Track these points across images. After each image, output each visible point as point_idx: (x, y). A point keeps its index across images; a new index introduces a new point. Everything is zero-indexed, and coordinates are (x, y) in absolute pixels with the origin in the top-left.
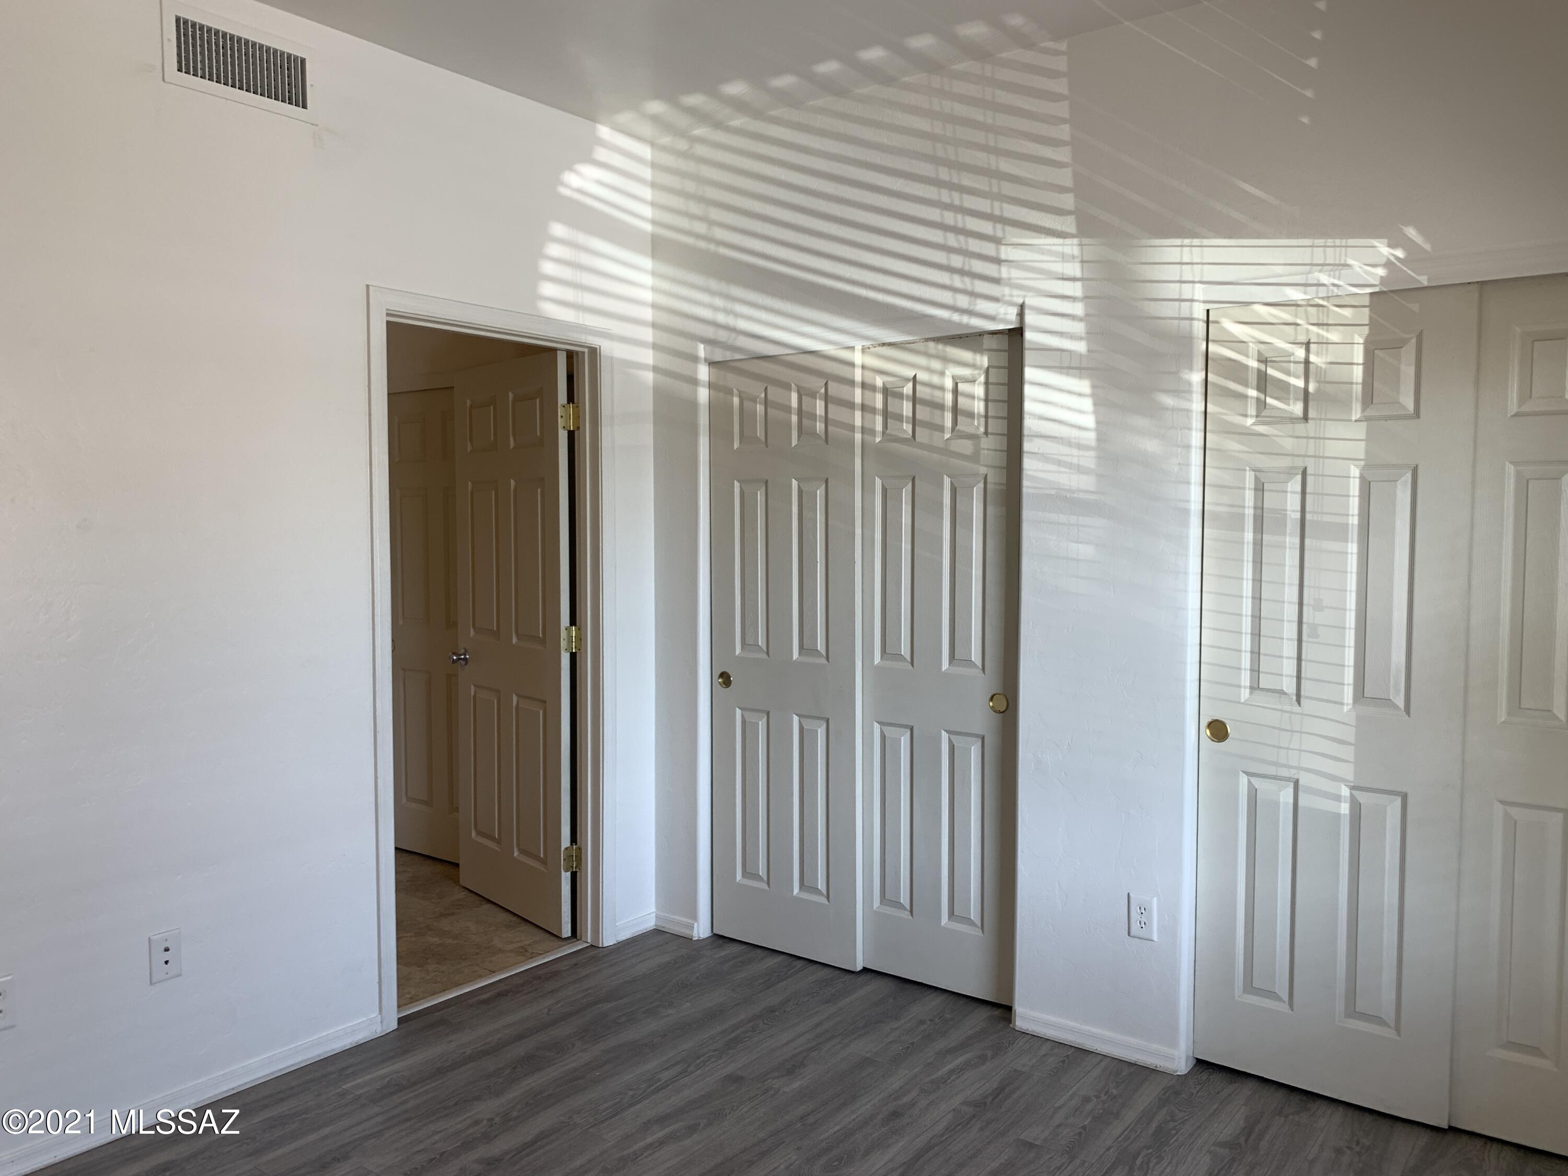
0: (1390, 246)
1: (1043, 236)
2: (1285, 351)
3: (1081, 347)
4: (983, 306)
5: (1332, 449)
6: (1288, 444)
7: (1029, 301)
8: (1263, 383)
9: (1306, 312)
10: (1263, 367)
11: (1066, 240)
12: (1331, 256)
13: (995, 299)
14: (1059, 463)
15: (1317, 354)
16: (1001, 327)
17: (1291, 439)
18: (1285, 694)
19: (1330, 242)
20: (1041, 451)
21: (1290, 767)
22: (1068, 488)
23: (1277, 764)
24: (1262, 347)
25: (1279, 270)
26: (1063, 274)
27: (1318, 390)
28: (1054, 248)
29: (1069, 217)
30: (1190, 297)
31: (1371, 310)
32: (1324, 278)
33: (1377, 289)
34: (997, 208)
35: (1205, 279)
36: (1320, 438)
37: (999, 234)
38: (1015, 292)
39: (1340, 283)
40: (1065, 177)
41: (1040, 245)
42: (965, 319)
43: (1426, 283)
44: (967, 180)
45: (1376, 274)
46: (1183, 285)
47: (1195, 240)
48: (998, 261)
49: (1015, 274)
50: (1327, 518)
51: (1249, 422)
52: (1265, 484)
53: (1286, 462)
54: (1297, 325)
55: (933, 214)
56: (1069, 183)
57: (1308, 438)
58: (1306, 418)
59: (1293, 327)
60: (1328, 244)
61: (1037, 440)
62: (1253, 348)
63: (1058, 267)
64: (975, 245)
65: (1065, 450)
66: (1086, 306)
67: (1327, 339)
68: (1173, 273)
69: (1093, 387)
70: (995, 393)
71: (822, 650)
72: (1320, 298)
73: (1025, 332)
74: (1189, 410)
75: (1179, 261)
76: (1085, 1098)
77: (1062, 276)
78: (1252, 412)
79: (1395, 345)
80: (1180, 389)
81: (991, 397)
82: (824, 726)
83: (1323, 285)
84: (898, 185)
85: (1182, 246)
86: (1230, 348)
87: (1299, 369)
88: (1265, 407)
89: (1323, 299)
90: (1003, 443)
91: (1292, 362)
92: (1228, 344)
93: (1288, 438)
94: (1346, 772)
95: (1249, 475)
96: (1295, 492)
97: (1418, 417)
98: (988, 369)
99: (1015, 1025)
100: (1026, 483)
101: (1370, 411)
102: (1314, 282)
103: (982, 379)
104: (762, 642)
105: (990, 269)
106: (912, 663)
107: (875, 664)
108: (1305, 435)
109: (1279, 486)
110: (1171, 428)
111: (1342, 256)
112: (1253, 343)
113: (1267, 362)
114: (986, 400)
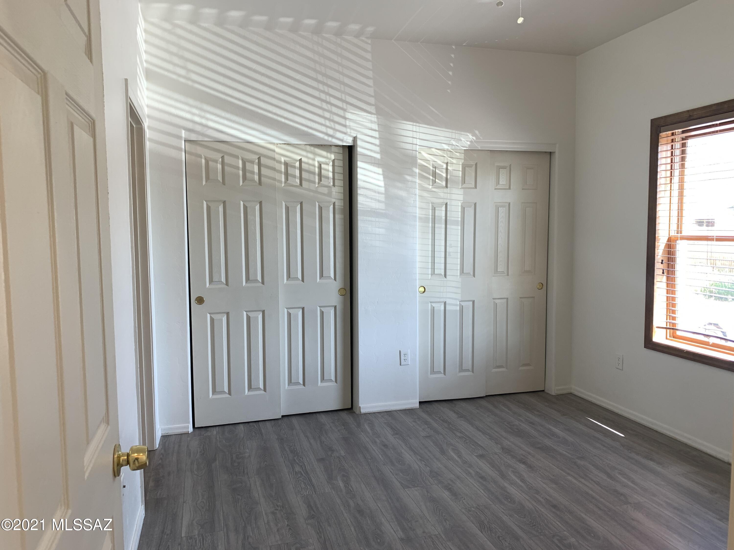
0: (472, 136)
1: (363, 111)
2: (440, 165)
3: (378, 156)
4: (339, 135)
5: (454, 197)
6: (442, 195)
7: (359, 136)
8: (434, 174)
9: (447, 153)
10: (434, 169)
11: (372, 115)
12: (457, 136)
13: (345, 133)
14: (372, 199)
15: (450, 166)
16: (345, 144)
17: (443, 193)
18: (442, 275)
19: (457, 132)
20: (365, 194)
21: (443, 298)
22: (375, 208)
23: (440, 298)
24: (434, 163)
25: (443, 138)
26: (371, 128)
27: (450, 178)
28: (367, 117)
29: (373, 107)
30: (416, 143)
31: (464, 154)
32: (454, 143)
33: (467, 149)
34: (344, 97)
35: (420, 138)
36: (451, 193)
37: (345, 107)
38: (352, 131)
39: (458, 145)
40: (371, 91)
41: (362, 115)
42: (330, 139)
43: (480, 149)
44: (330, 82)
45: (468, 144)
46: (414, 139)
47: (417, 124)
48: (345, 118)
49: (352, 124)
50: (452, 219)
51: (431, 187)
52: (436, 208)
53: (441, 201)
54: (444, 157)
55: (316, 93)
56: (373, 94)
57: (448, 193)
58: (447, 187)
61: (362, 189)
62: (431, 162)
63: (369, 125)
64: (334, 110)
65: (373, 194)
66: (380, 141)
67: (453, 162)
68: (410, 134)
69: (383, 171)
70: (337, 170)
71: (259, 278)
72: (452, 149)
73: (357, 148)
74: (416, 182)
75: (412, 130)
76: (414, 421)
77: (371, 129)
78: (431, 184)
79: (470, 166)
80: (413, 175)
81: (336, 171)
82: (261, 314)
83: (454, 145)
84: (298, 77)
85: (413, 125)
86: (425, 162)
87: (444, 171)
88: (435, 183)
89: (453, 149)
90: (341, 190)
91: (442, 168)
92: (424, 161)
93: (441, 193)
94: (459, 297)
95: (431, 205)
96: (444, 211)
97: (476, 188)
98: (334, 160)
99: (361, 412)
100: (359, 206)
101: (464, 186)
102: (452, 144)
103: (331, 164)
104: (223, 280)
105: (342, 121)
106: (303, 280)
107: (285, 283)
108: (447, 192)
109: (439, 209)
110: (411, 188)
111: (460, 137)
112: (432, 161)
113: (435, 168)
114: (334, 172)
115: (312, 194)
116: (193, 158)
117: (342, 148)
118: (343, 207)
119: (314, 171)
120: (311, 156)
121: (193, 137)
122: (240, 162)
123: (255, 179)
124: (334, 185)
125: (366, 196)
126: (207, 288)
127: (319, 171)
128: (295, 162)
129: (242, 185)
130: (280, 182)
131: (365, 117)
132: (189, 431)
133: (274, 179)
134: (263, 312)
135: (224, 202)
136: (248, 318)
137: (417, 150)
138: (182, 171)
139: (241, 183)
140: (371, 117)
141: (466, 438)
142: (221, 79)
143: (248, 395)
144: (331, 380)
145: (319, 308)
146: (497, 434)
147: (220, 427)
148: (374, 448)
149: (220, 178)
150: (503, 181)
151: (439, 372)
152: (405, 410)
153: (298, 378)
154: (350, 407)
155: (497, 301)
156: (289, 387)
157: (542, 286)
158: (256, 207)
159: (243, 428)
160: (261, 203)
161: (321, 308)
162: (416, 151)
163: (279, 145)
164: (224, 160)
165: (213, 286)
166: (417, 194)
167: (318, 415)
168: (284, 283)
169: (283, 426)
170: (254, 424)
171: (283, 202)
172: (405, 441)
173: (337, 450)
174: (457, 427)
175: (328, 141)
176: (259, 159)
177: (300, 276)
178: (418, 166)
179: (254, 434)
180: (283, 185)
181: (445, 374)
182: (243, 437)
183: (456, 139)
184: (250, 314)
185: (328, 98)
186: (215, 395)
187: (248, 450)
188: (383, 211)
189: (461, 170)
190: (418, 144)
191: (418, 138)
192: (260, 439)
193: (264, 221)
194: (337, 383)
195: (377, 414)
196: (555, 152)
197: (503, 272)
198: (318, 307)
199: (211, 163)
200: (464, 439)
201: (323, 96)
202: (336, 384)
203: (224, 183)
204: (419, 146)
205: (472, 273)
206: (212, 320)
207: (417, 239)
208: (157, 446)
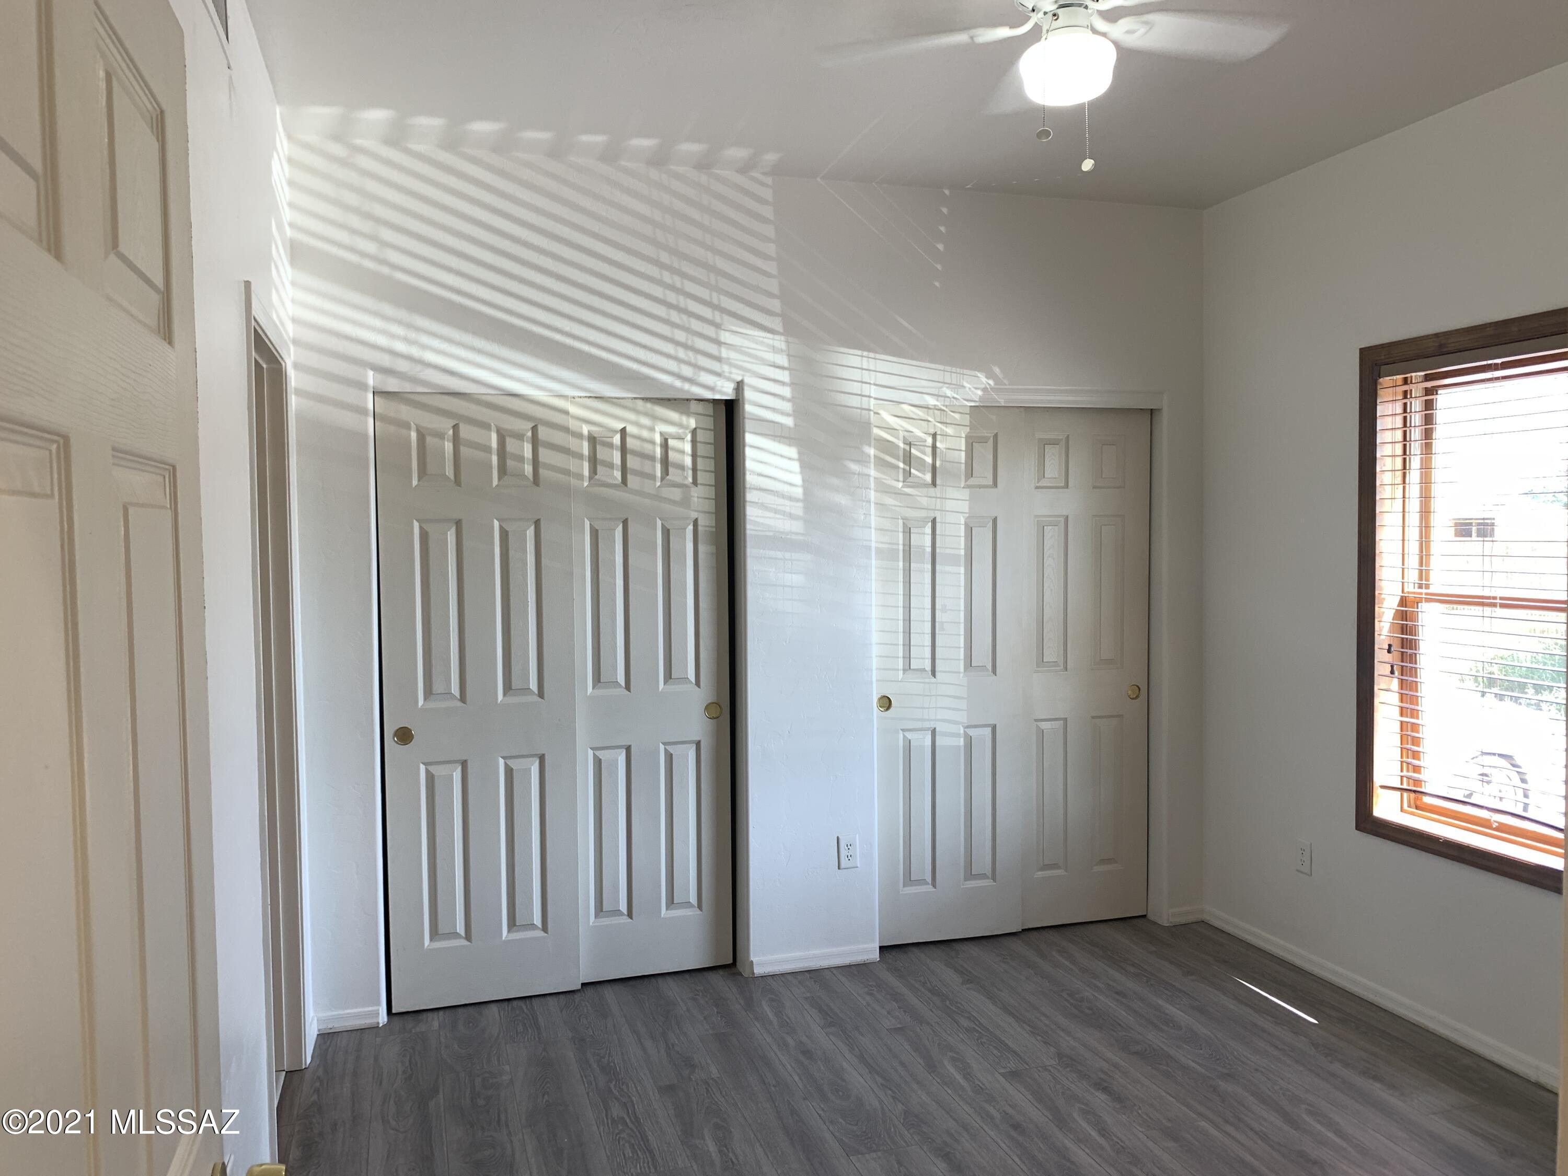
0: (988, 378)
1: (757, 329)
2: (921, 438)
3: (789, 422)
4: (705, 378)
5: (950, 505)
6: (924, 501)
7: (748, 380)
8: (908, 458)
9: (934, 413)
10: (907, 448)
11: (775, 336)
12: (955, 379)
13: (718, 375)
14: (776, 511)
15: (941, 442)
16: (718, 397)
17: (926, 498)
18: (926, 671)
19: (954, 369)
20: (760, 501)
21: (929, 720)
22: (782, 530)
23: (923, 720)
24: (906, 434)
25: (924, 383)
26: (774, 362)
27: (941, 465)
28: (765, 340)
29: (777, 318)
30: (868, 394)
31: (970, 417)
32: (949, 393)
33: (977, 404)
34: (715, 297)
35: (878, 383)
36: (943, 498)
37: (718, 320)
38: (734, 370)
39: (957, 397)
40: (773, 286)
41: (753, 335)
42: (687, 386)
43: (1003, 404)
44: (688, 268)
45: (977, 394)
46: (864, 385)
47: (870, 353)
48: (719, 343)
49: (733, 355)
50: (948, 551)
51: (900, 485)
52: (912, 529)
53: (923, 514)
54: (929, 421)
55: (657, 291)
56: (776, 290)
57: (936, 498)
58: (934, 484)
59: (926, 422)
60: (953, 371)
61: (755, 492)
62: (901, 434)
63: (770, 357)
64: (696, 325)
65: (780, 501)
66: (793, 390)
67: (946, 432)
68: (856, 374)
69: (799, 453)
70: (702, 450)
71: (533, 686)
72: (944, 406)
73: (744, 404)
74: (869, 476)
75: (860, 366)
76: (868, 993)
77: (772, 364)
78: (901, 478)
79: (983, 440)
80: (862, 460)
81: (699, 453)
82: (537, 762)
83: (948, 397)
84: (619, 256)
85: (862, 356)
86: (888, 434)
87: (929, 450)
88: (910, 476)
89: (946, 406)
90: (711, 492)
91: (925, 446)
92: (887, 430)
93: (923, 497)
94: (963, 718)
95: (901, 522)
96: (928, 534)
97: (996, 487)
98: (695, 429)
99: (753, 973)
100: (748, 526)
101: (971, 482)
102: (944, 394)
103: (689, 437)
104: (455, 689)
105: (711, 348)
106: (628, 687)
107: (588, 694)
108: (934, 495)
109: (920, 530)
110: (858, 487)
111: (962, 380)
112: (902, 431)
113: (910, 444)
114: (694, 456)
115: (647, 501)
116: (392, 428)
117: (711, 405)
118: (714, 529)
119: (651, 453)
120: (645, 421)
121: (392, 385)
122: (494, 436)
123: (524, 472)
124: (695, 482)
125: (764, 507)
126: (421, 709)
127: (663, 453)
128: (610, 434)
129: (497, 486)
130: (580, 477)
131: (761, 339)
132: (378, 1023)
133: (567, 472)
134: (542, 758)
135: (458, 523)
136: (509, 772)
137: (872, 408)
138: (367, 459)
139: (495, 482)
140: (773, 339)
141: (980, 1032)
142: (454, 262)
143: (509, 940)
144: (688, 904)
145: (662, 747)
146: (1047, 1022)
147: (447, 1011)
148: (782, 1058)
149: (449, 472)
150: (1053, 469)
151: (922, 882)
152: (849, 966)
153: (617, 901)
154: (730, 961)
155: (1045, 725)
156: (597, 920)
157: (1137, 691)
158: (528, 532)
159: (497, 1015)
160: (537, 523)
161: (667, 747)
162: (870, 410)
163: (578, 400)
164: (458, 431)
165: (432, 705)
166: (873, 499)
167: (660, 980)
168: (587, 692)
169: (585, 1009)
170: (521, 1003)
171: (586, 519)
172: (851, 1040)
173: (701, 1064)
174: (962, 1005)
175: (681, 390)
176: (534, 429)
177: (621, 679)
178: (873, 442)
179: (520, 1028)
180: (586, 484)
181: (934, 884)
182: (498, 1036)
183: (954, 384)
184: (513, 764)
185: (682, 301)
186: (436, 941)
187: (507, 1068)
188: (801, 538)
189: (963, 448)
190: (872, 395)
191: (872, 382)
192: (535, 1039)
193: (544, 561)
194: (701, 911)
195: (789, 977)
196: (1159, 410)
197: (1055, 663)
198: (661, 744)
199: (429, 440)
200: (977, 1035)
201: (671, 297)
202: (699, 912)
203: (457, 481)
204: (875, 399)
205: (990, 667)
206: (430, 778)
207: (874, 595)
208: (309, 1061)
